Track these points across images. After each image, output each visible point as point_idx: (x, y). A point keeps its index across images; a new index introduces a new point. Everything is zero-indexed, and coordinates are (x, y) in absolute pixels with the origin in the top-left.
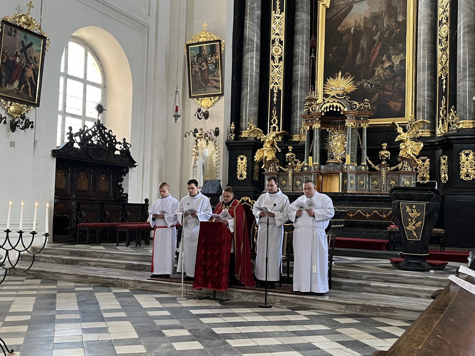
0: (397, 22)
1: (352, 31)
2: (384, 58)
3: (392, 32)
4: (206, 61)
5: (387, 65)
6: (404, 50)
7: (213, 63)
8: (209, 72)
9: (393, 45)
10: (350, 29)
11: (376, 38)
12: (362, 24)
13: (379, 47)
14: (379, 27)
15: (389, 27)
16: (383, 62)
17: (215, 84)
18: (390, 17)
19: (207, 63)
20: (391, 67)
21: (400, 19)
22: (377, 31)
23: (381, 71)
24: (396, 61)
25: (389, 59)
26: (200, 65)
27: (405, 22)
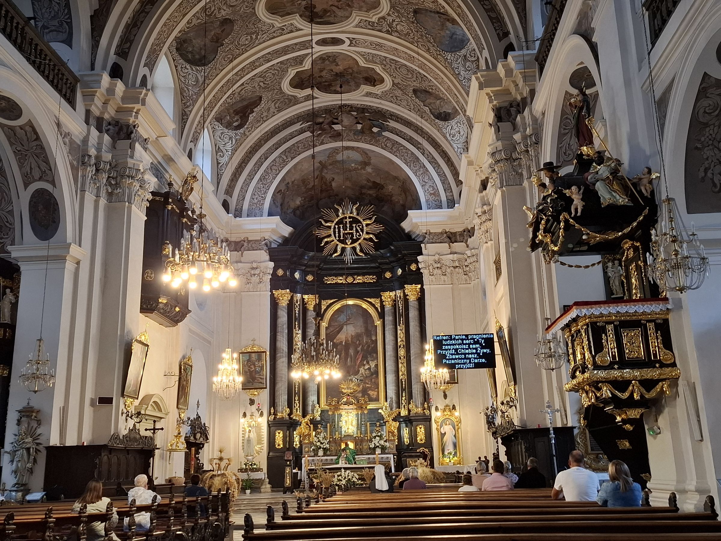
0: (372, 340)
1: (344, 343)
2: (365, 363)
3: (369, 346)
4: (254, 365)
5: (367, 367)
6: (377, 358)
7: (259, 366)
8: (256, 372)
9: (370, 354)
10: (342, 342)
11: (359, 349)
12: (350, 339)
13: (361, 355)
14: (361, 342)
15: (367, 342)
16: (364, 365)
17: (261, 380)
18: (367, 336)
19: (255, 366)
20: (369, 369)
21: (374, 338)
22: (360, 344)
23: (363, 371)
24: (373, 364)
25: (368, 363)
26: (249, 367)
27: (376, 340)
